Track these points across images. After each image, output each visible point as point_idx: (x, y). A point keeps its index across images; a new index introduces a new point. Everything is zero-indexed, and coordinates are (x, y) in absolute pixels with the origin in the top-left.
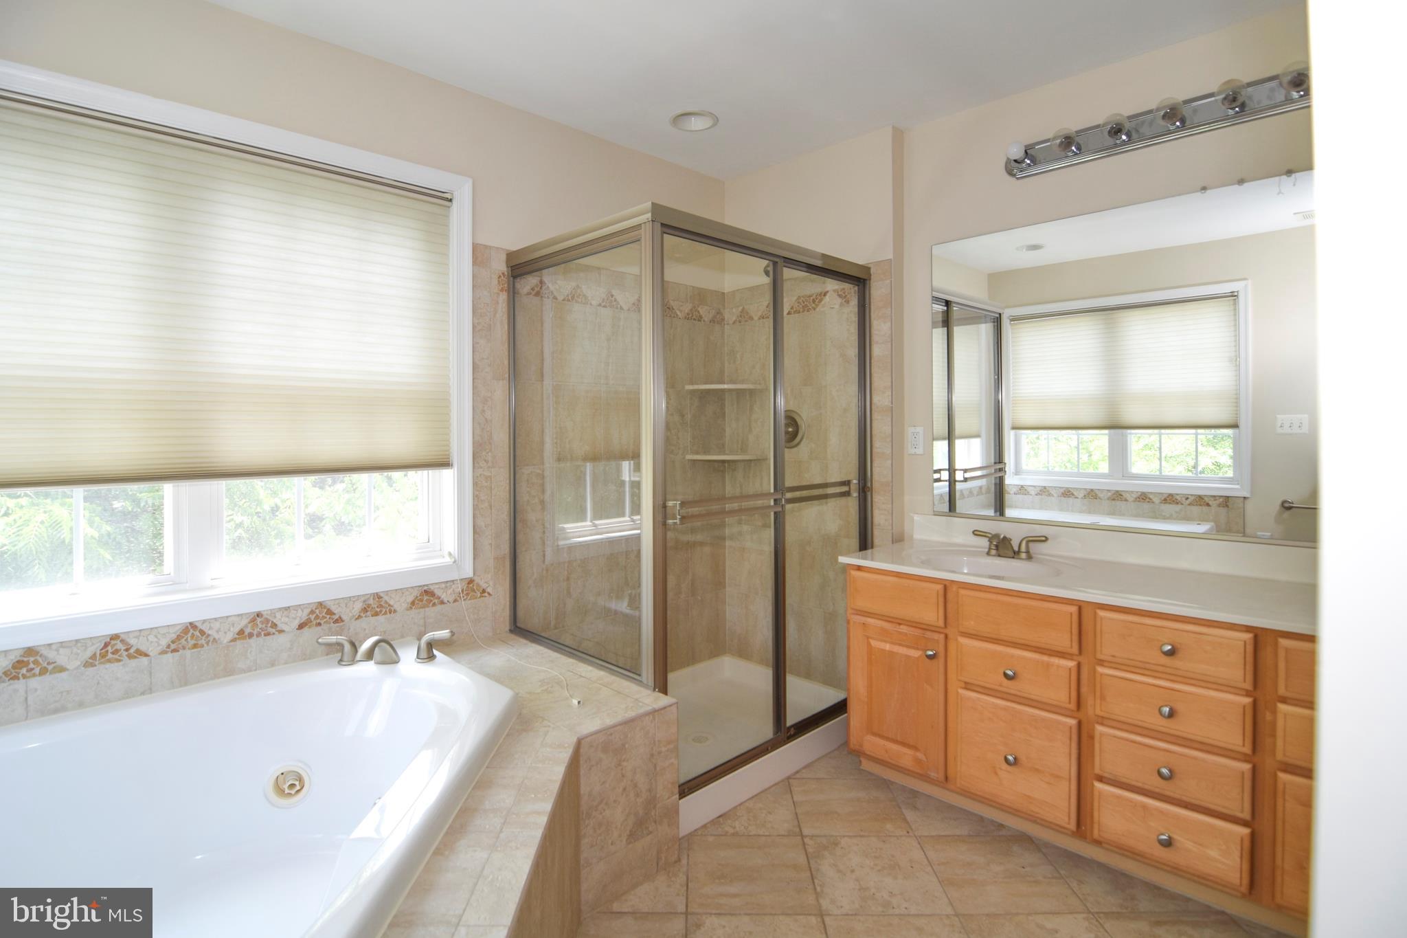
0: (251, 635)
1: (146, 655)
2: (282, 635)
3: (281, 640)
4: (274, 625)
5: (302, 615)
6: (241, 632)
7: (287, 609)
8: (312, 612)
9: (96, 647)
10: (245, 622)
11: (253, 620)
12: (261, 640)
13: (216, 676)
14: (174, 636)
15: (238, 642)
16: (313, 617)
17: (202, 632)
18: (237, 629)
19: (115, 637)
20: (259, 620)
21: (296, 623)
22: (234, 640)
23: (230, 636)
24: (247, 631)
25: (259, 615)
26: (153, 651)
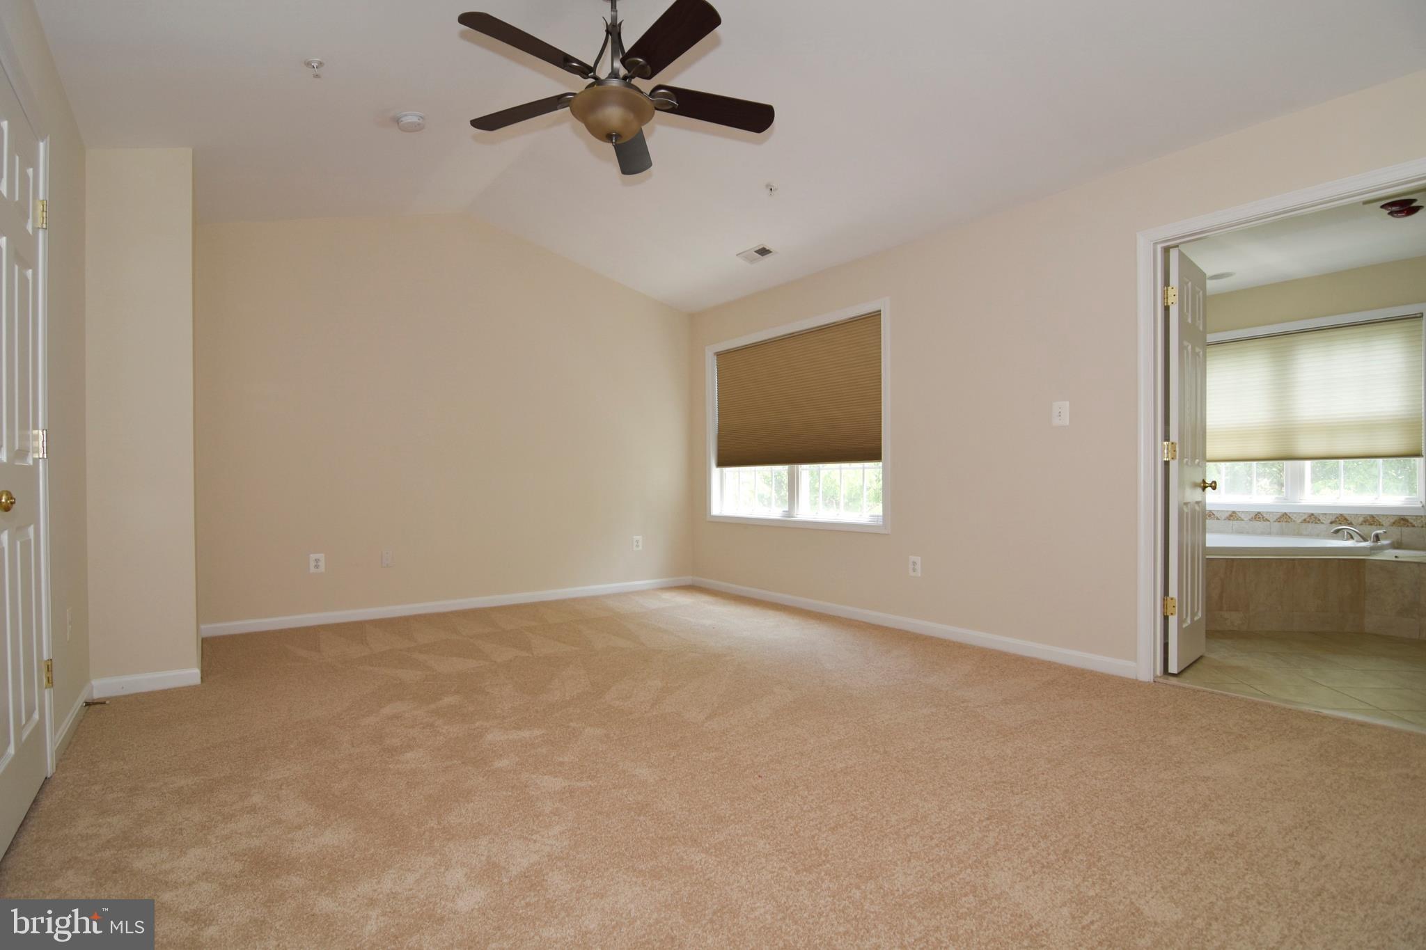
0: (1309, 522)
1: (1269, 521)
2: (1323, 525)
3: (1322, 526)
4: (1319, 520)
5: (1333, 518)
6: (1305, 520)
7: (1325, 514)
8: (1337, 518)
9: (1253, 515)
10: (1306, 516)
11: (1310, 516)
12: (1313, 525)
13: (1294, 535)
14: (1278, 516)
15: (1303, 524)
16: (1337, 520)
17: (1290, 517)
18: (1303, 518)
19: (1259, 513)
20: (1312, 517)
21: (1329, 521)
22: (1301, 522)
23: (1300, 521)
24: (1308, 520)
25: (1312, 514)
26: (1271, 521)
